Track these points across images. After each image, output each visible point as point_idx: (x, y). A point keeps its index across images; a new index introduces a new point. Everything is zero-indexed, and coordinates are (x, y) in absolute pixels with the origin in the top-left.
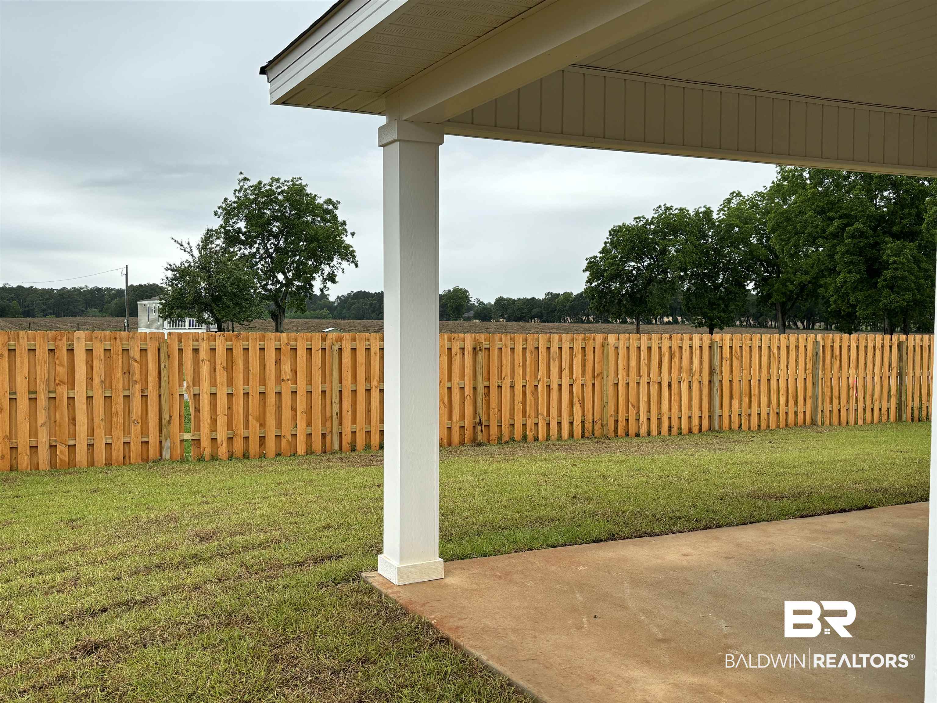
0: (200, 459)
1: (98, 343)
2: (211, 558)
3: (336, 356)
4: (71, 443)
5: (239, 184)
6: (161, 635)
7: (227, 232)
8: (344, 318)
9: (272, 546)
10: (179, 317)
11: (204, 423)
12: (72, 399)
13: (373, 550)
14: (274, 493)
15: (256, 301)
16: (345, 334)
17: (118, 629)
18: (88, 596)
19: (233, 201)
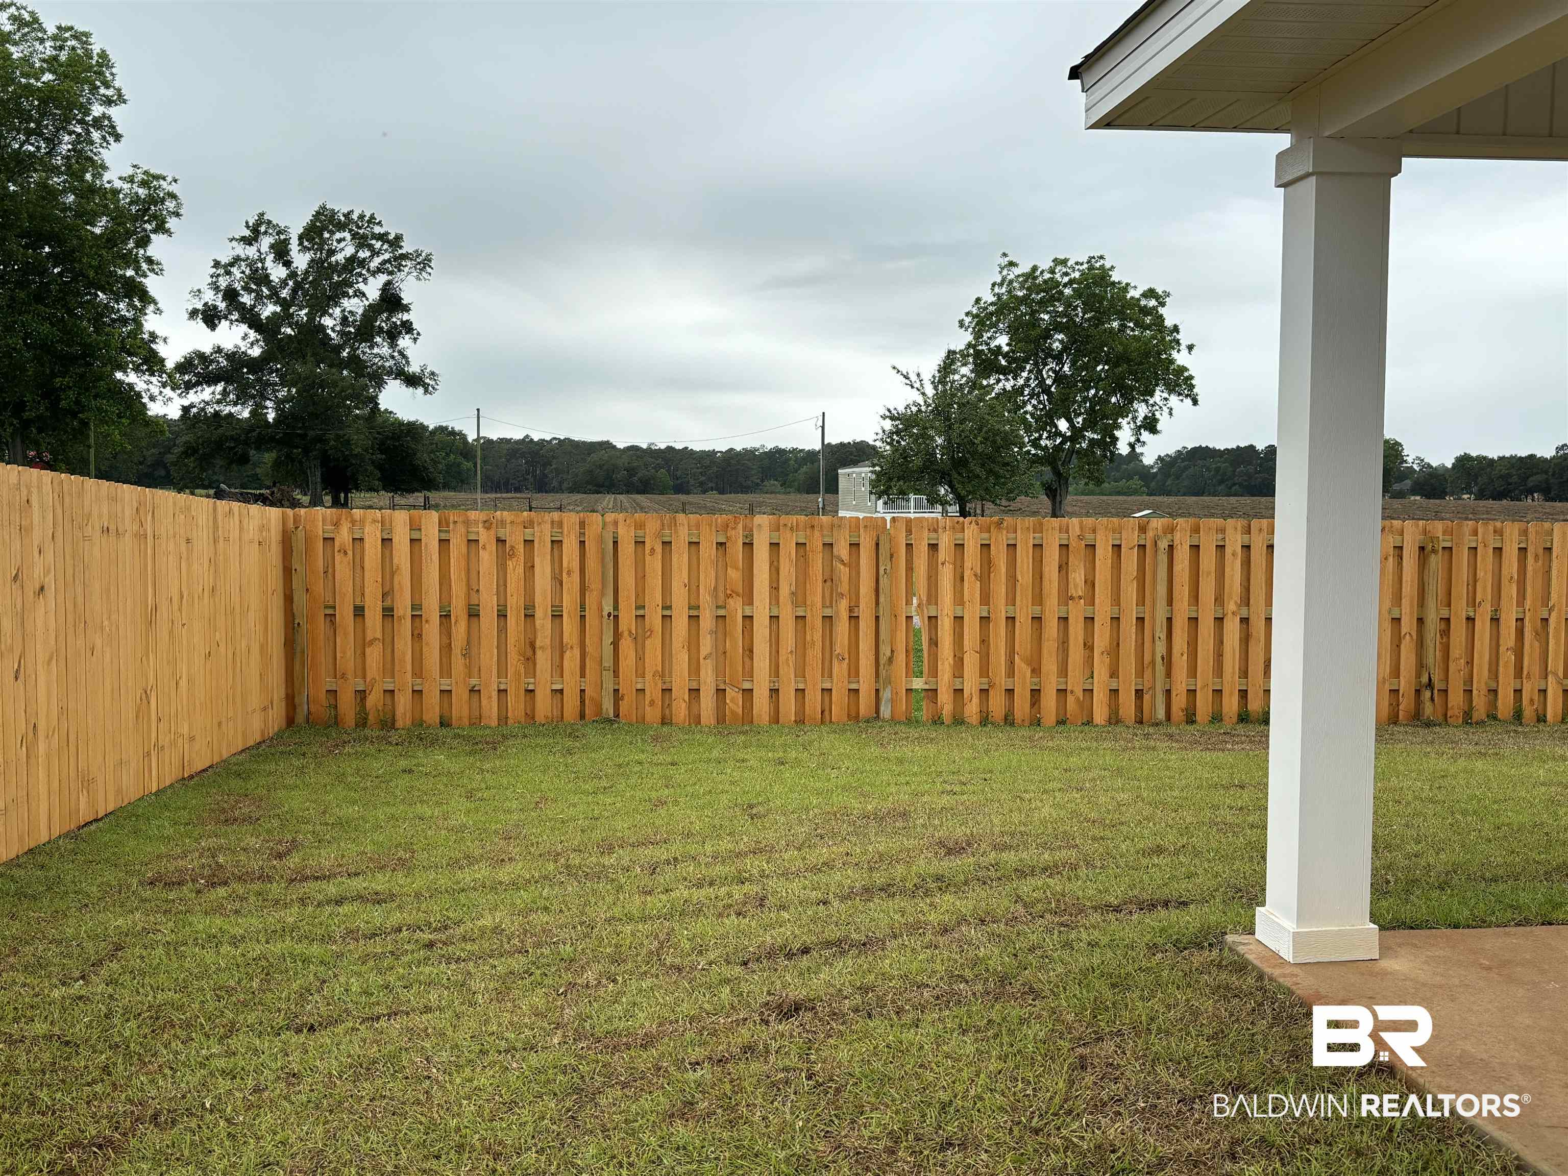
0: (937, 721)
1: (788, 534)
2: (966, 883)
3: (1163, 558)
4: (747, 686)
5: (1000, 272)
6: (893, 1002)
7: (978, 354)
8: (1169, 494)
9: (1064, 873)
10: (900, 494)
11: (943, 664)
12: (748, 618)
13: (1241, 897)
14: (1059, 786)
15: (1023, 466)
16: (1180, 520)
17: (829, 984)
18: (781, 926)
19: (989, 301)
